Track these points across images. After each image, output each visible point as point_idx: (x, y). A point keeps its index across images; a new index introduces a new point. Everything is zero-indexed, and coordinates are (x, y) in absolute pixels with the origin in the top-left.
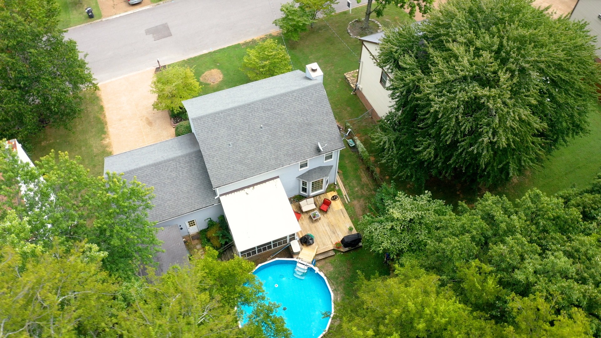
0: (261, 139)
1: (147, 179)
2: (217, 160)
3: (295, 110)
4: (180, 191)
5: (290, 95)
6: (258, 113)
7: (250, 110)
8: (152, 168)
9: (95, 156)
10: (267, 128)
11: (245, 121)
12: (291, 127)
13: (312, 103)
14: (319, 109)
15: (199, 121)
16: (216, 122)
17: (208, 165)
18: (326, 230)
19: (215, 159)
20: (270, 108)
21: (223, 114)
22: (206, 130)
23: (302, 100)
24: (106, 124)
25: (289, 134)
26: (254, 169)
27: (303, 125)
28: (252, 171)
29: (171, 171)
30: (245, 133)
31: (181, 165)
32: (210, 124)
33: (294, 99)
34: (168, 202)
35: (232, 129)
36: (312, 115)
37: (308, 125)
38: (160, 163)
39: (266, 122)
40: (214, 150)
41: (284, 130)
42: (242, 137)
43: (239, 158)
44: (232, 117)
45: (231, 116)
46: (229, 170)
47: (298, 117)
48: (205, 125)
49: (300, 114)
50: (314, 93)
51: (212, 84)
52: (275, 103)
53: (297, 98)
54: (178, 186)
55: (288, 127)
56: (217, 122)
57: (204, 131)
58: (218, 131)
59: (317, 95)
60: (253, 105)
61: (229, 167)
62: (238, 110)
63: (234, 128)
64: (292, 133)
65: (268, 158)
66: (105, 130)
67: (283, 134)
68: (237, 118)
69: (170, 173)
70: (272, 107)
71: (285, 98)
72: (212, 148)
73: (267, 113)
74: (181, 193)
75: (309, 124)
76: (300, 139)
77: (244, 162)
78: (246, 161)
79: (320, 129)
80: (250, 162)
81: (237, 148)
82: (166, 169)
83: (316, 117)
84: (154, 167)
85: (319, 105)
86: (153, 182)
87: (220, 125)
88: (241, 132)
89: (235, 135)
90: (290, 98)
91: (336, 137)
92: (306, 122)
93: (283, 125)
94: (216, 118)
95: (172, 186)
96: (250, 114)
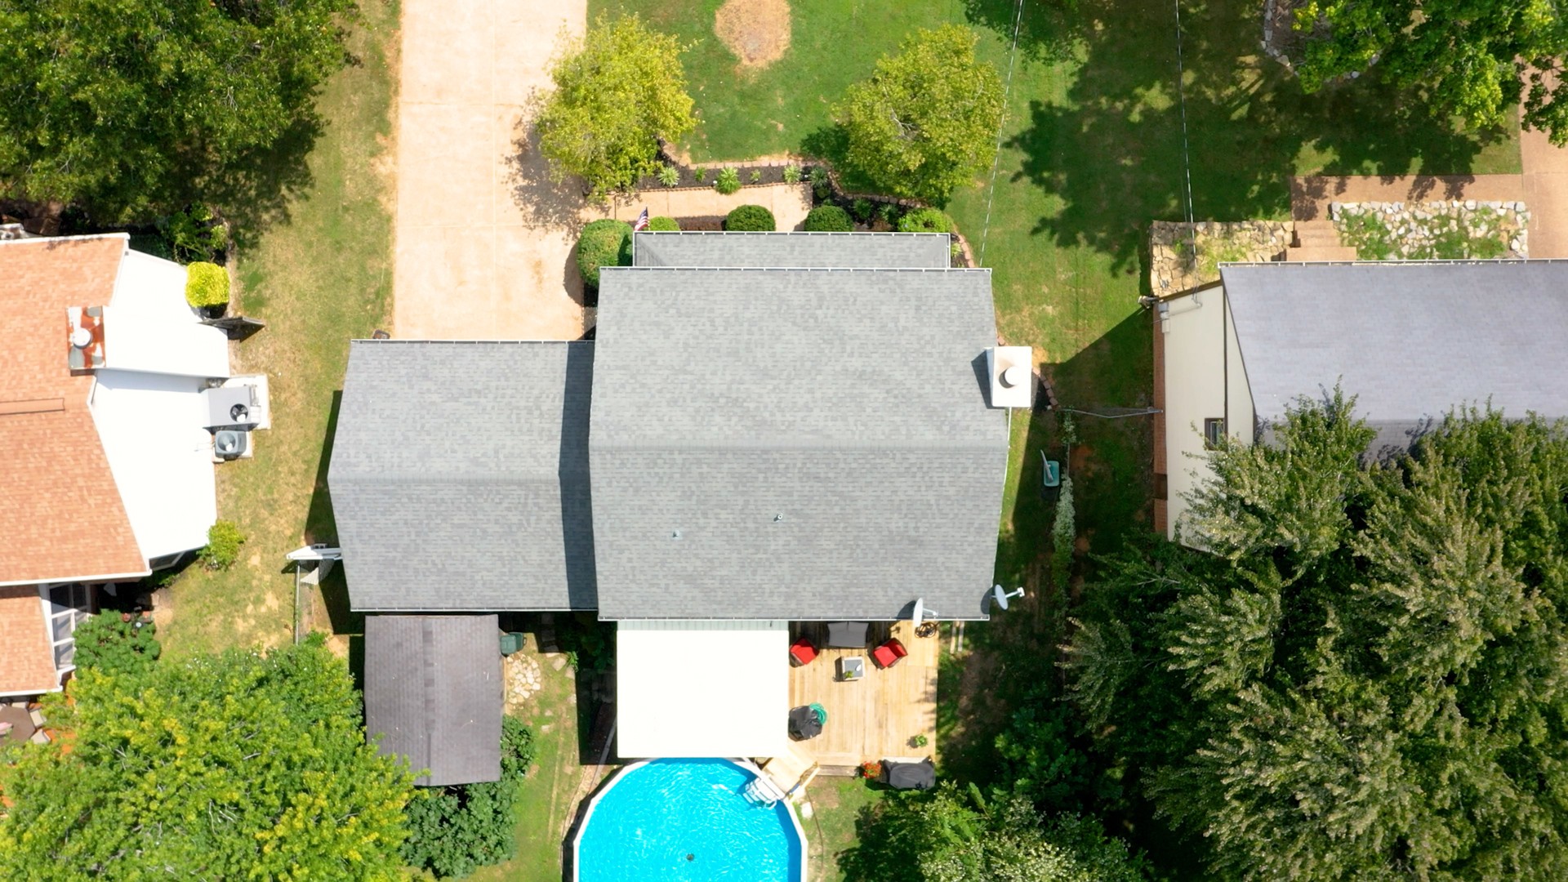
0: (765, 543)
1: (442, 509)
2: (630, 560)
3: (894, 498)
4: (519, 557)
5: (898, 456)
6: (784, 479)
7: (763, 466)
8: (460, 487)
9: (346, 209)
10: (793, 520)
11: (740, 488)
12: (863, 534)
13: (952, 491)
14: (964, 511)
15: (608, 457)
16: (656, 470)
17: (602, 564)
18: (864, 711)
19: (626, 554)
20: (822, 475)
21: (684, 456)
22: (622, 484)
23: (927, 479)
24: (396, 92)
25: (848, 551)
26: (720, 603)
27: (898, 538)
28: (715, 606)
29: (509, 509)
30: (731, 516)
31: (541, 501)
32: (638, 471)
33: (902, 470)
34: (484, 573)
35: (695, 498)
36: (938, 521)
37: (913, 541)
38: (484, 482)
39: (797, 506)
40: (628, 534)
41: (838, 538)
42: (715, 525)
43: (690, 569)
44: (705, 469)
45: (705, 466)
46: (654, 589)
47: (896, 516)
48: (625, 470)
49: (904, 512)
50: (971, 470)
51: (746, 62)
52: (842, 465)
53: (915, 470)
54: (518, 545)
55: (855, 534)
56: (661, 471)
57: (615, 484)
58: (654, 494)
59: (977, 475)
60: (777, 456)
61: (655, 581)
62: (729, 456)
63: (703, 497)
64: (858, 551)
65: (767, 590)
66: (390, 115)
67: (833, 546)
68: (720, 475)
69: (505, 513)
70: (831, 475)
71: (878, 461)
72: (625, 529)
73: (810, 484)
74: (522, 562)
75: (917, 542)
76: (874, 568)
77: (699, 582)
78: (706, 581)
79: (941, 559)
80: (717, 585)
81: (693, 547)
82: (497, 500)
83: (943, 530)
84: (464, 488)
85: (969, 504)
86: (456, 522)
87: (666, 480)
88: (718, 511)
89: (699, 516)
90: (893, 465)
91: (977, 591)
92: (912, 533)
93: (842, 525)
94: (659, 461)
95: (503, 541)
96: (761, 476)
